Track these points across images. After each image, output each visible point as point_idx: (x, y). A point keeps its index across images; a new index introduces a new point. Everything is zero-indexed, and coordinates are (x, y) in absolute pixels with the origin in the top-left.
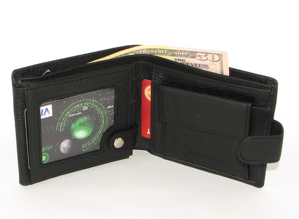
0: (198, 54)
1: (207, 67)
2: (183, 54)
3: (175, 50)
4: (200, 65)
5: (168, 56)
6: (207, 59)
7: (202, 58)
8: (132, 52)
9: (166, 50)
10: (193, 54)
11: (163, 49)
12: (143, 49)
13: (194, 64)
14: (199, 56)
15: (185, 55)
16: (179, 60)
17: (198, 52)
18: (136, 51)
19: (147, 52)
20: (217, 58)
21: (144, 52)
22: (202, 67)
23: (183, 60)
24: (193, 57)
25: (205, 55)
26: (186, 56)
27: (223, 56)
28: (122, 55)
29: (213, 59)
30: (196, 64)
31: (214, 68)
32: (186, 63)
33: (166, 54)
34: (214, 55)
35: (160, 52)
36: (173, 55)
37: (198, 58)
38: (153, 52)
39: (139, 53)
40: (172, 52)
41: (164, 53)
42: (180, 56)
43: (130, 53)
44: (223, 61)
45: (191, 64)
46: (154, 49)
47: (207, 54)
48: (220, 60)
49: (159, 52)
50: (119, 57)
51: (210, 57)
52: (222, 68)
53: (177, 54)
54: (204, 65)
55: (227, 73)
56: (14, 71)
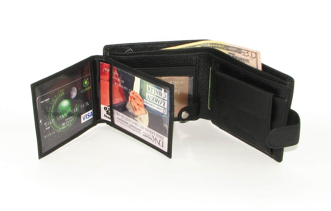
0: (243, 51)
1: (248, 61)
2: (233, 50)
3: (228, 46)
4: (244, 59)
5: (224, 50)
6: (248, 56)
7: (245, 54)
8: (199, 45)
9: (223, 46)
10: (239, 50)
11: (222, 45)
12: (207, 44)
13: (240, 58)
14: (243, 52)
15: (235, 50)
16: (231, 53)
17: (243, 49)
18: (202, 45)
19: (210, 45)
20: (254, 55)
21: (208, 45)
22: (245, 61)
23: (233, 54)
24: (240, 53)
25: (247, 52)
26: (236, 52)
27: (258, 54)
28: (191, 46)
29: (252, 56)
30: (241, 58)
31: (252, 63)
32: (235, 57)
33: (223, 49)
34: (252, 53)
35: (220, 46)
36: (227, 50)
37: (243, 53)
38: (215, 46)
39: (204, 46)
40: (227, 47)
41: (222, 47)
42: (232, 51)
43: (198, 45)
44: (258, 58)
45: (239, 58)
46: (215, 44)
47: (248, 51)
48: (256, 57)
49: (218, 46)
50: (188, 48)
51: (250, 53)
52: (257, 63)
53: (230, 49)
54: (246, 60)
55: (260, 68)
56: (105, 46)
